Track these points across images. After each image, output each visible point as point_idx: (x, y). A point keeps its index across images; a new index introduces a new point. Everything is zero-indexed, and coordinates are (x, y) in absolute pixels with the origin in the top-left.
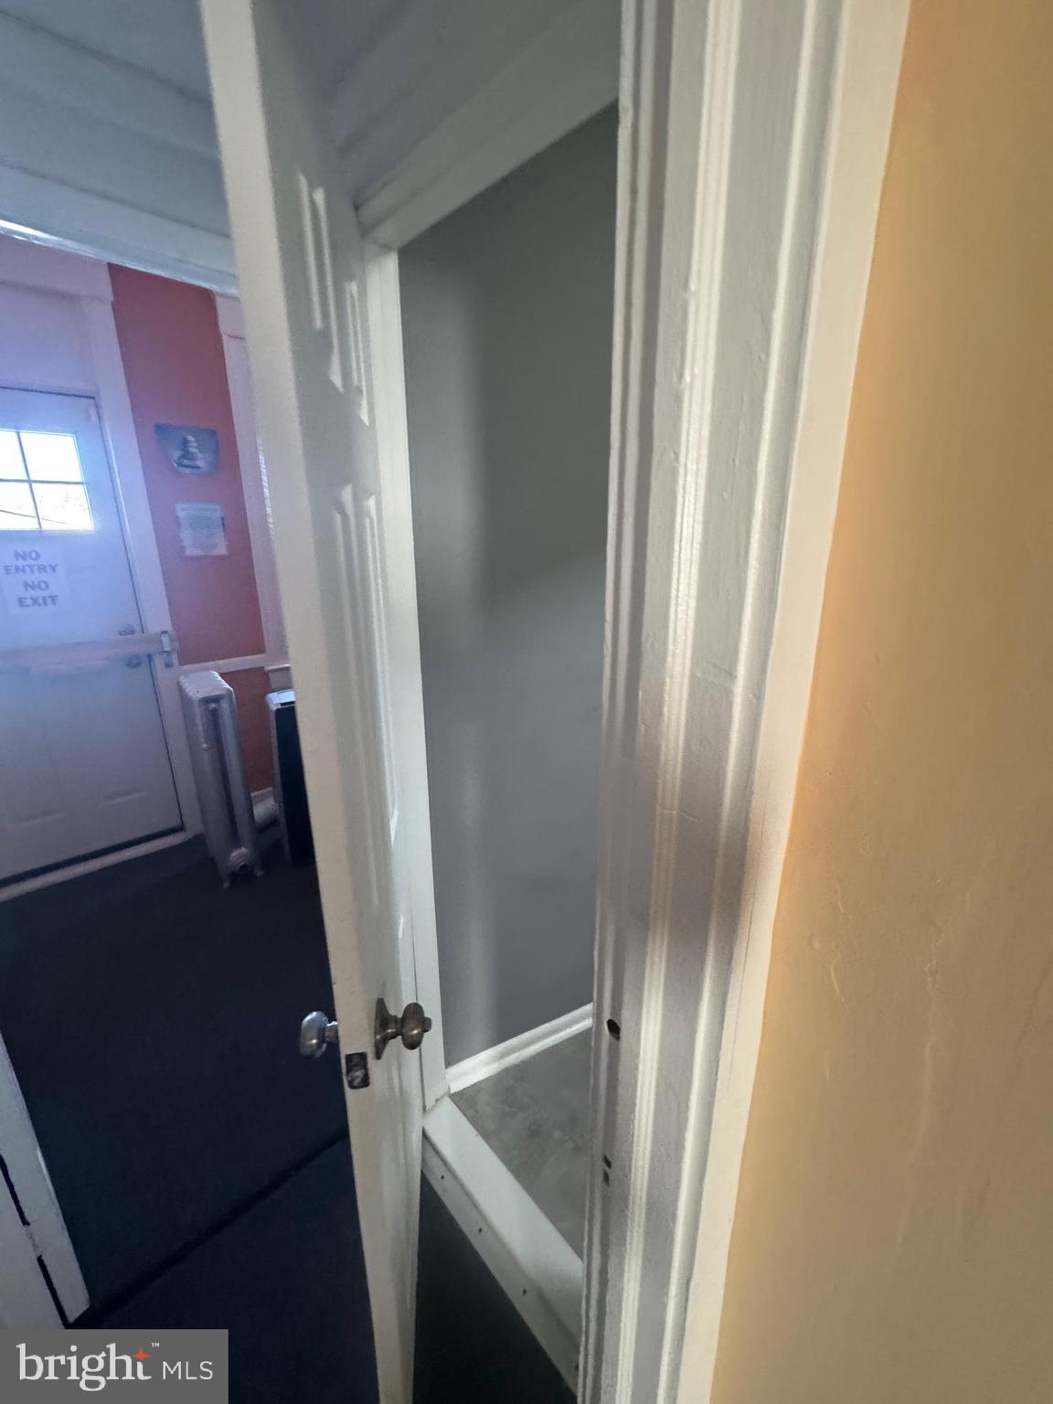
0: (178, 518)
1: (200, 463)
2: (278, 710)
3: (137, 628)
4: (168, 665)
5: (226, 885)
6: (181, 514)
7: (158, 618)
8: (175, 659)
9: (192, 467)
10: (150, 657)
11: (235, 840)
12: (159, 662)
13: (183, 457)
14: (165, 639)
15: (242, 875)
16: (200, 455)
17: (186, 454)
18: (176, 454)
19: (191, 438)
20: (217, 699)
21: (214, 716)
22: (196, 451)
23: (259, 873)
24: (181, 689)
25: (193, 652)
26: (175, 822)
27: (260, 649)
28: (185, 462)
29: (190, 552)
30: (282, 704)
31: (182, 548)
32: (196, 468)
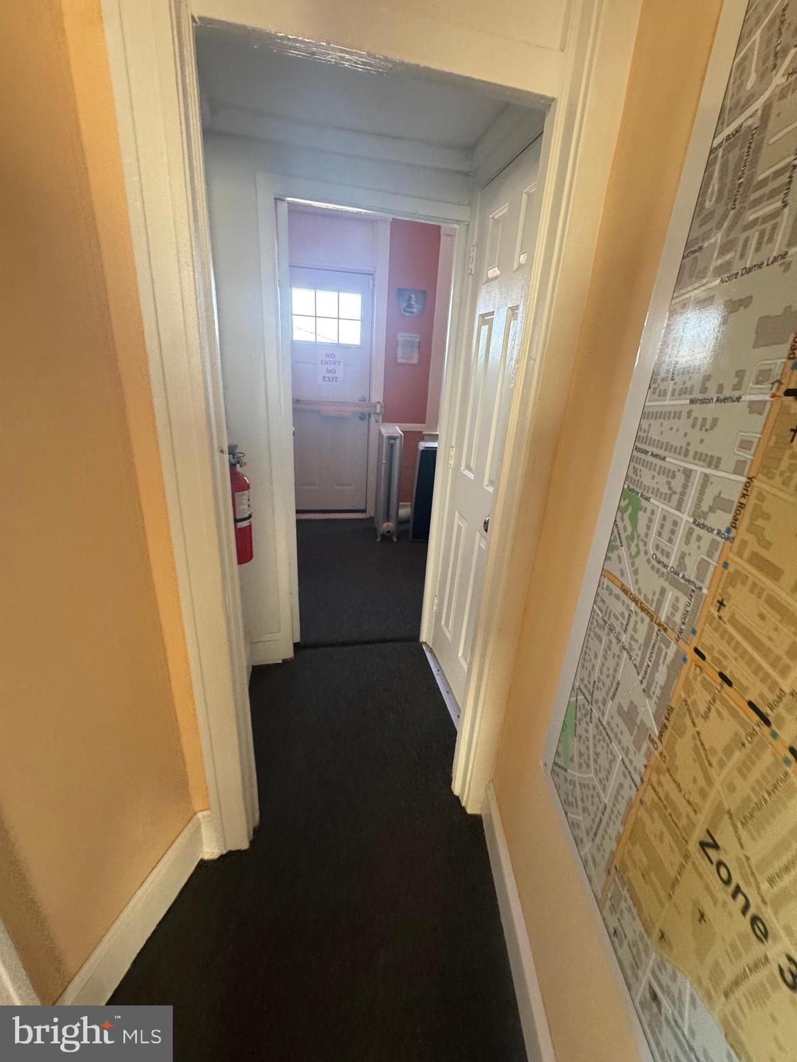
0: (398, 341)
1: (415, 310)
2: (423, 451)
3: (367, 400)
4: (377, 421)
5: (379, 539)
6: (399, 338)
7: (377, 396)
8: (381, 417)
9: (410, 312)
10: (370, 415)
11: (388, 518)
12: (373, 419)
13: (407, 307)
14: (378, 406)
15: (387, 537)
16: (416, 306)
17: (410, 306)
18: (404, 305)
19: (413, 296)
20: (394, 438)
21: (392, 447)
22: (414, 303)
23: (395, 540)
24: (380, 432)
25: (389, 418)
26: (362, 507)
27: (423, 422)
28: (408, 309)
29: (399, 360)
30: (426, 448)
31: (396, 358)
32: (412, 313)
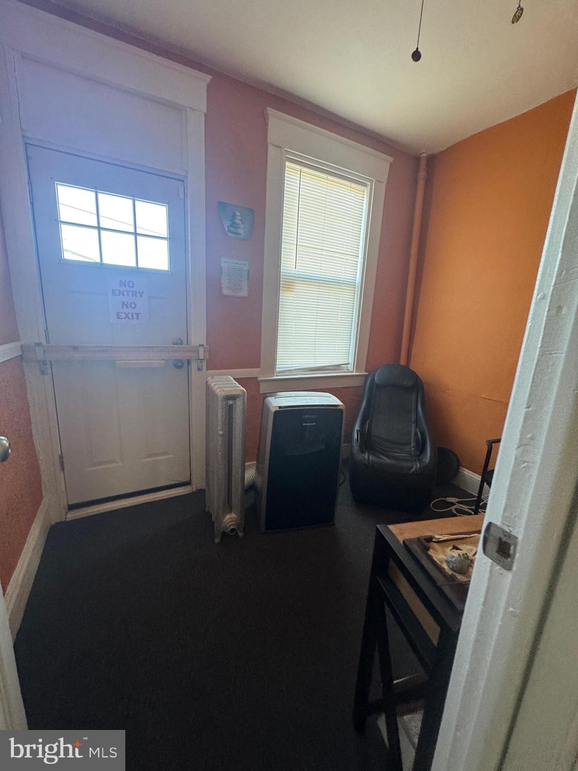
0: (221, 267)
1: (241, 231)
2: (276, 412)
3: (185, 341)
4: (199, 369)
5: (217, 540)
6: (223, 265)
7: (198, 337)
8: (204, 364)
9: (235, 233)
10: (189, 362)
11: (228, 506)
12: (194, 366)
13: (231, 226)
14: (201, 350)
15: (228, 536)
16: (242, 226)
17: (234, 224)
18: (226, 224)
19: (238, 214)
20: (234, 398)
21: (230, 409)
22: (240, 222)
23: (240, 534)
24: (208, 387)
25: (215, 363)
26: (187, 479)
27: (257, 365)
28: (232, 229)
29: (226, 292)
30: (280, 407)
31: (221, 289)
32: (238, 234)
